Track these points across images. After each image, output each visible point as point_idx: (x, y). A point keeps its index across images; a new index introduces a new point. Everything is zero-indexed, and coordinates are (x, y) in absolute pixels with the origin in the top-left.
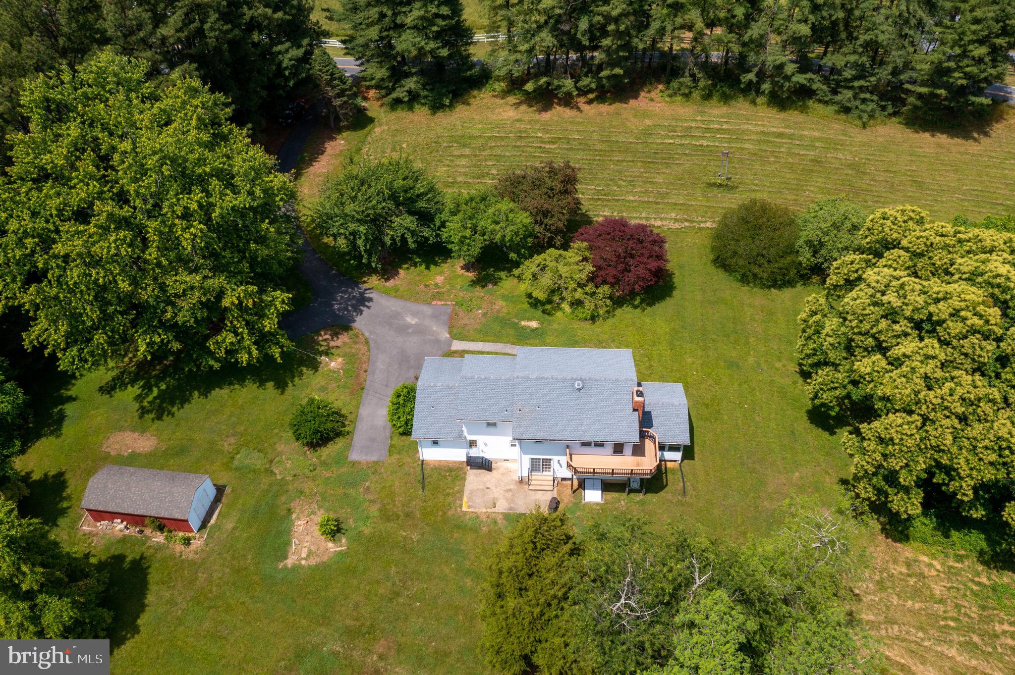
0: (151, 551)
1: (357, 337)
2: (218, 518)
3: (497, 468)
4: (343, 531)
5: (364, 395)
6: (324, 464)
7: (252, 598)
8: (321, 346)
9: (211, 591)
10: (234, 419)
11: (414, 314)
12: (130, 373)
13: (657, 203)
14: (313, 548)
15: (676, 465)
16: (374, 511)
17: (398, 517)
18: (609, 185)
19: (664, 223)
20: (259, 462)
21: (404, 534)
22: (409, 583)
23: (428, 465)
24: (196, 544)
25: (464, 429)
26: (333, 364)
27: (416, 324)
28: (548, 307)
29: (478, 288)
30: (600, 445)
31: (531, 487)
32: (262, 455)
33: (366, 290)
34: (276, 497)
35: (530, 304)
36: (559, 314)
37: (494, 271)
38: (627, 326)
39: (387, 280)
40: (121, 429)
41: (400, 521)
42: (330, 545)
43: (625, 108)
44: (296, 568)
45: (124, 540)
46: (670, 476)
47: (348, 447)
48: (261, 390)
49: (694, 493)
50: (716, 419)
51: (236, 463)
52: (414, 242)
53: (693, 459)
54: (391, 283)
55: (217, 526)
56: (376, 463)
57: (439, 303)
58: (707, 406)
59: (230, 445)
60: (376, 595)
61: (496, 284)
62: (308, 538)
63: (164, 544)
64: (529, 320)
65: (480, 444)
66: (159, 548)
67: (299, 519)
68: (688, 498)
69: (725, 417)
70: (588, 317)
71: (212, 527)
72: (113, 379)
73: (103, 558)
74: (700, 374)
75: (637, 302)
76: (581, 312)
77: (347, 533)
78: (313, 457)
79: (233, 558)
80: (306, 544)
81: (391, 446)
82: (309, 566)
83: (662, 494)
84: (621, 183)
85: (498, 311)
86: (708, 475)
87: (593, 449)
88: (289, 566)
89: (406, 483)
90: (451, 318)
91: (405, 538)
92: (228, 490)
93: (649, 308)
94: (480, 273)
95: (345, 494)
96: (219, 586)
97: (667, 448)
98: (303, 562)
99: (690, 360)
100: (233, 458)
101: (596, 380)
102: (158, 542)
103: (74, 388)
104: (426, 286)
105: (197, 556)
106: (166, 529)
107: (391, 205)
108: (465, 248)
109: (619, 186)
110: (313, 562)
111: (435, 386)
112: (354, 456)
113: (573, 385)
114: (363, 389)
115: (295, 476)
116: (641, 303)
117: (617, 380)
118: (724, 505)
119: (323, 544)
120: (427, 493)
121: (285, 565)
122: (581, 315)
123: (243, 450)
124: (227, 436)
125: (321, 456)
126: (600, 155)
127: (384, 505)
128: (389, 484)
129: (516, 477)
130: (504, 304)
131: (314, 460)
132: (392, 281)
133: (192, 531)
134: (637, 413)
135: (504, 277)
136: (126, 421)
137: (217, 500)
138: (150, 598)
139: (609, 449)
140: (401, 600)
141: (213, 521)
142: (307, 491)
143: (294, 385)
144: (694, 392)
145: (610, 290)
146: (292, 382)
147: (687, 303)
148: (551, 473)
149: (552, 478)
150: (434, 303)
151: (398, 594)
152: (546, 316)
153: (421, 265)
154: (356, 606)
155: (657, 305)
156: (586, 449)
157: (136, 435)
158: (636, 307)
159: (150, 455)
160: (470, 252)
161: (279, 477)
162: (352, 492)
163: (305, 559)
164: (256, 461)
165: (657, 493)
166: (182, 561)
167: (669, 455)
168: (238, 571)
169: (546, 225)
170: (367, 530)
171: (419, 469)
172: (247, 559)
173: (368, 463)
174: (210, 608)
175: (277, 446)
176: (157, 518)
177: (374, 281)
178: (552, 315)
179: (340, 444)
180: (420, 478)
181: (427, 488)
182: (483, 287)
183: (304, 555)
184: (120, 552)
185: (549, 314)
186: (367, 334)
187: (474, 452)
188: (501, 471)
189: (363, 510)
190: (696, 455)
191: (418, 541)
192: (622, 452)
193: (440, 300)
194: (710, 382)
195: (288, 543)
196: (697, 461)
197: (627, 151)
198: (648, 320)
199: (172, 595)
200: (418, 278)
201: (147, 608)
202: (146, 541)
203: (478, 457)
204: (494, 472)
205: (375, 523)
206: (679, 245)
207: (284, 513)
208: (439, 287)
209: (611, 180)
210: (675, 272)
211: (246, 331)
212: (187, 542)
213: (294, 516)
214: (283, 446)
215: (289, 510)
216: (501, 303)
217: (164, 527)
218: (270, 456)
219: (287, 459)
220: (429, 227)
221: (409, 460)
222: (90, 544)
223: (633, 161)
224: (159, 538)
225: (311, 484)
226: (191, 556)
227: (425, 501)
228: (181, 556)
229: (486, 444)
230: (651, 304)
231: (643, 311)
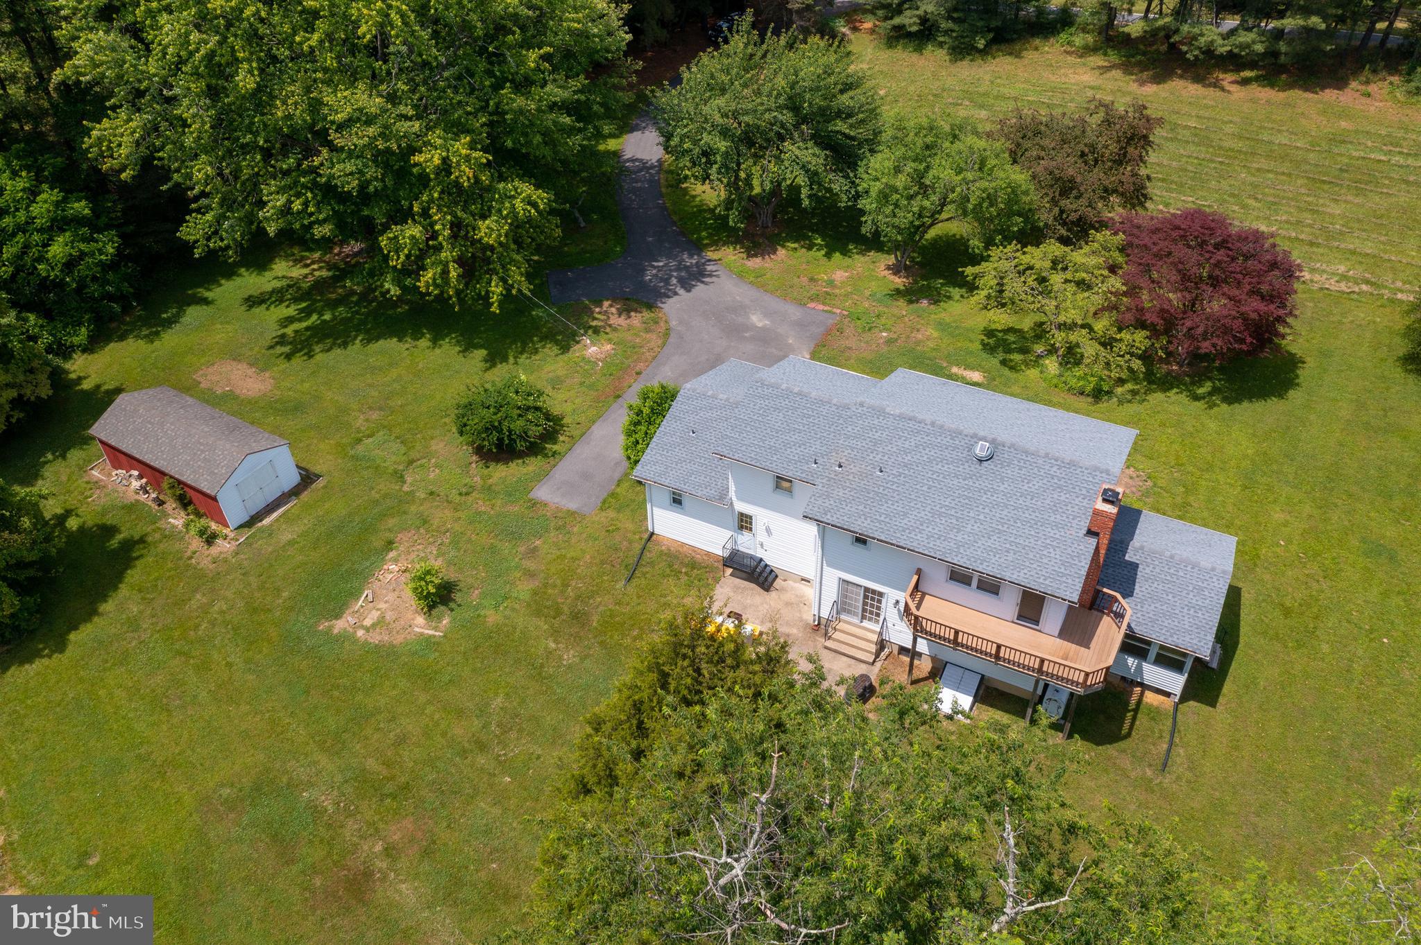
0: (157, 536)
1: (657, 323)
2: (277, 520)
3: (783, 590)
4: (452, 605)
5: (615, 405)
6: (488, 489)
7: (248, 661)
8: (595, 319)
9: (197, 627)
10: (396, 386)
11: (767, 314)
12: (299, 288)
13: (1311, 244)
14: (389, 616)
15: (1168, 703)
16: (524, 589)
17: (558, 612)
18: (1224, 201)
19: (1317, 277)
20: (394, 458)
21: (553, 645)
22: (513, 735)
23: (658, 543)
24: (223, 547)
25: (732, 488)
26: (592, 349)
27: (764, 329)
28: (1017, 357)
29: (902, 303)
30: (990, 586)
31: (829, 644)
32: (403, 449)
33: (710, 260)
34: (383, 516)
35: (984, 345)
36: (1033, 373)
37: (942, 285)
38: (1163, 425)
39: (749, 256)
40: (236, 358)
41: (556, 622)
42: (420, 620)
43: (1307, 100)
44: (346, 638)
45: (132, 508)
46: (1142, 720)
47: (540, 477)
48: (461, 358)
49: (1189, 775)
50: (1300, 645)
51: (360, 449)
52: (810, 197)
53: (1213, 704)
54: (756, 262)
55: (270, 532)
56: (572, 514)
57: (821, 307)
58: (1287, 612)
59: (367, 420)
60: (444, 734)
61: (936, 302)
62: (391, 597)
63: (180, 532)
64: (968, 367)
65: (758, 525)
66: (171, 535)
67: (396, 561)
68: (1167, 780)
69: (1325, 648)
70: (1089, 389)
71: (262, 530)
72: (273, 291)
73: (90, 523)
74: (1293, 548)
75: (1201, 391)
76: (1075, 376)
77: (458, 610)
78: (477, 472)
79: (261, 588)
80: (382, 606)
81: (613, 495)
82: (366, 643)
83: (1110, 750)
84: (1251, 202)
85: (918, 343)
86: (1237, 748)
87: (971, 595)
88: (336, 631)
89: (603, 562)
90: (828, 332)
91: (550, 653)
92: (320, 483)
93: (1224, 406)
94: (916, 282)
95: (492, 547)
96: (213, 623)
97: (1152, 655)
98: (360, 633)
99: (1278, 516)
100: (359, 441)
101: (1026, 452)
102: (174, 526)
103: (218, 290)
104: (812, 280)
105: (212, 566)
106: (190, 508)
107: (787, 117)
108: (888, 210)
109: (1244, 207)
110: (375, 638)
111: (714, 397)
112: (542, 493)
113: (970, 448)
114: (619, 397)
115: (432, 493)
116: (1210, 394)
117: (1072, 464)
118: (1255, 826)
119: (409, 615)
120: (631, 589)
121: (331, 628)
122: (1073, 382)
123: (381, 433)
124: (370, 408)
125: (490, 477)
126: (1228, 157)
127: (546, 585)
128: (572, 554)
129: (809, 617)
130: (936, 334)
131: (477, 479)
132: (758, 260)
133: (226, 526)
134: (1093, 541)
135: (957, 297)
136: (251, 349)
137: (295, 492)
138: (108, 607)
139: (1009, 603)
140: (481, 760)
141: (267, 521)
142: (436, 522)
143: (516, 363)
144: (1267, 577)
145: (1148, 343)
146: (515, 358)
147: (1312, 417)
148: (877, 628)
149: (875, 638)
150: (811, 305)
151: (482, 747)
152: (1006, 371)
153: (818, 250)
154: (401, 740)
155: (1245, 404)
156: (957, 590)
157: (251, 371)
158: (1196, 398)
159: (249, 402)
160: (896, 221)
161: (406, 488)
162: (505, 547)
163: (367, 629)
164: (389, 454)
165: (1098, 744)
166: (189, 566)
167: (1153, 674)
168: (255, 610)
169: (1062, 212)
170: (492, 617)
171: (637, 547)
172: (279, 596)
173: (558, 509)
174: (179, 653)
175: (433, 442)
176: (180, 482)
177: (730, 256)
178: (1017, 371)
179: (531, 468)
180: (632, 560)
181: (635, 582)
182: (911, 302)
183: (368, 622)
184: (114, 523)
185: (1012, 368)
186: (673, 323)
187: (747, 544)
188: (786, 597)
189: (506, 583)
190: (1221, 700)
191: (570, 667)
192: (1037, 622)
193: (824, 304)
194: (1313, 568)
195: (354, 594)
196: (1221, 714)
197: (1283, 158)
198: (1213, 425)
199: (141, 612)
200: (804, 266)
201: (96, 619)
202: (160, 519)
203: (752, 557)
204: (773, 594)
205: (513, 609)
206: (1335, 319)
207: (377, 543)
208: (834, 287)
209: (1233, 195)
210: (1308, 359)
211: (447, 233)
212: (210, 539)
213: (392, 554)
214: (441, 445)
215: (391, 543)
216: (932, 332)
217: (190, 502)
218: (413, 454)
219: (436, 466)
220: (846, 177)
221: (630, 526)
222: (87, 497)
223: (1290, 175)
224: (177, 519)
225: (448, 513)
226: (205, 563)
227: (619, 603)
228: (190, 558)
229: (768, 531)
230: (1229, 401)
231: (1211, 407)
